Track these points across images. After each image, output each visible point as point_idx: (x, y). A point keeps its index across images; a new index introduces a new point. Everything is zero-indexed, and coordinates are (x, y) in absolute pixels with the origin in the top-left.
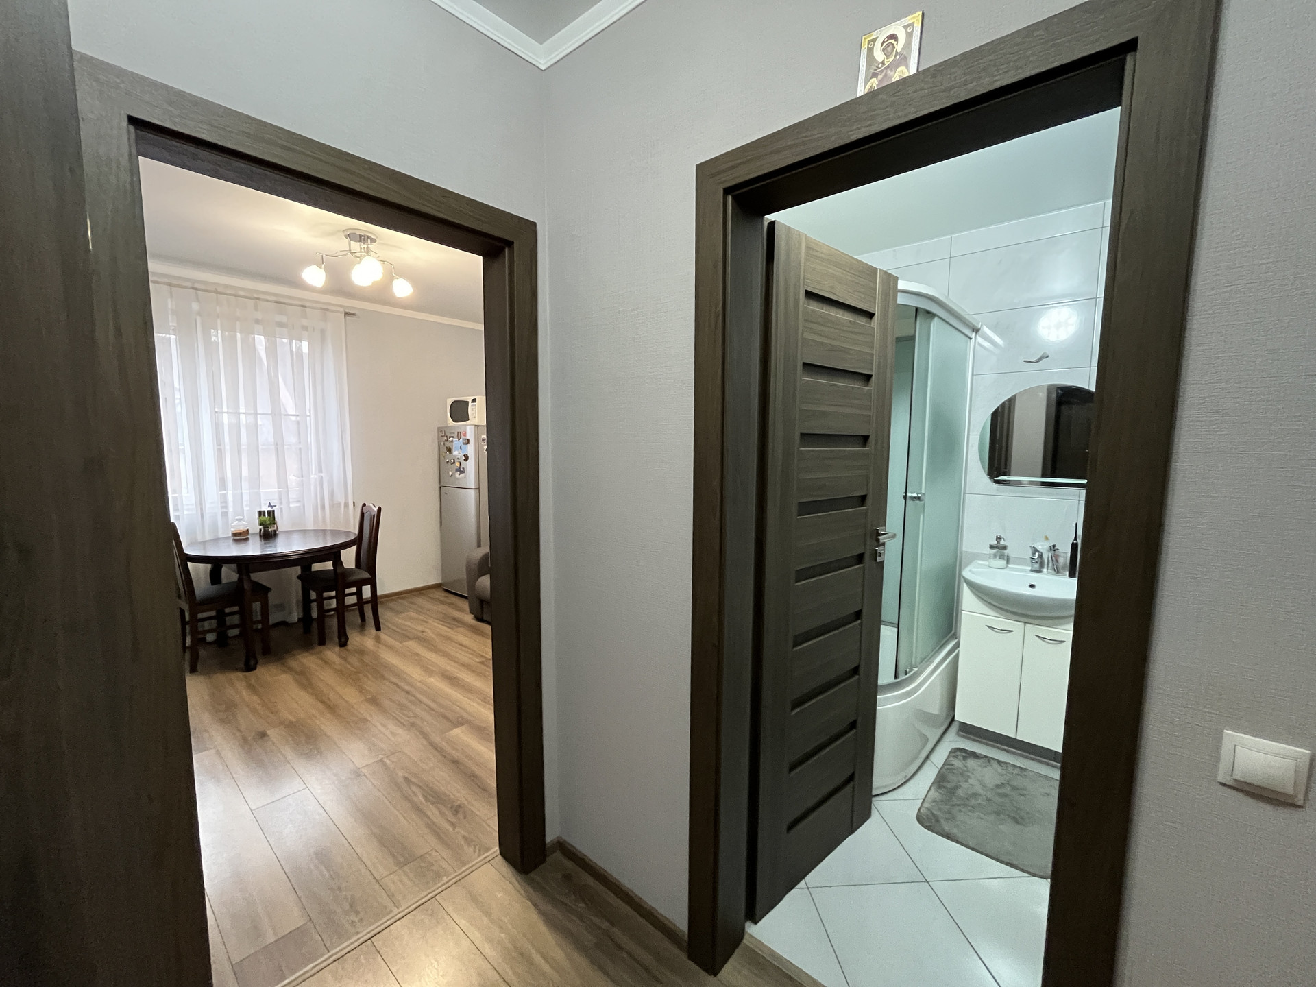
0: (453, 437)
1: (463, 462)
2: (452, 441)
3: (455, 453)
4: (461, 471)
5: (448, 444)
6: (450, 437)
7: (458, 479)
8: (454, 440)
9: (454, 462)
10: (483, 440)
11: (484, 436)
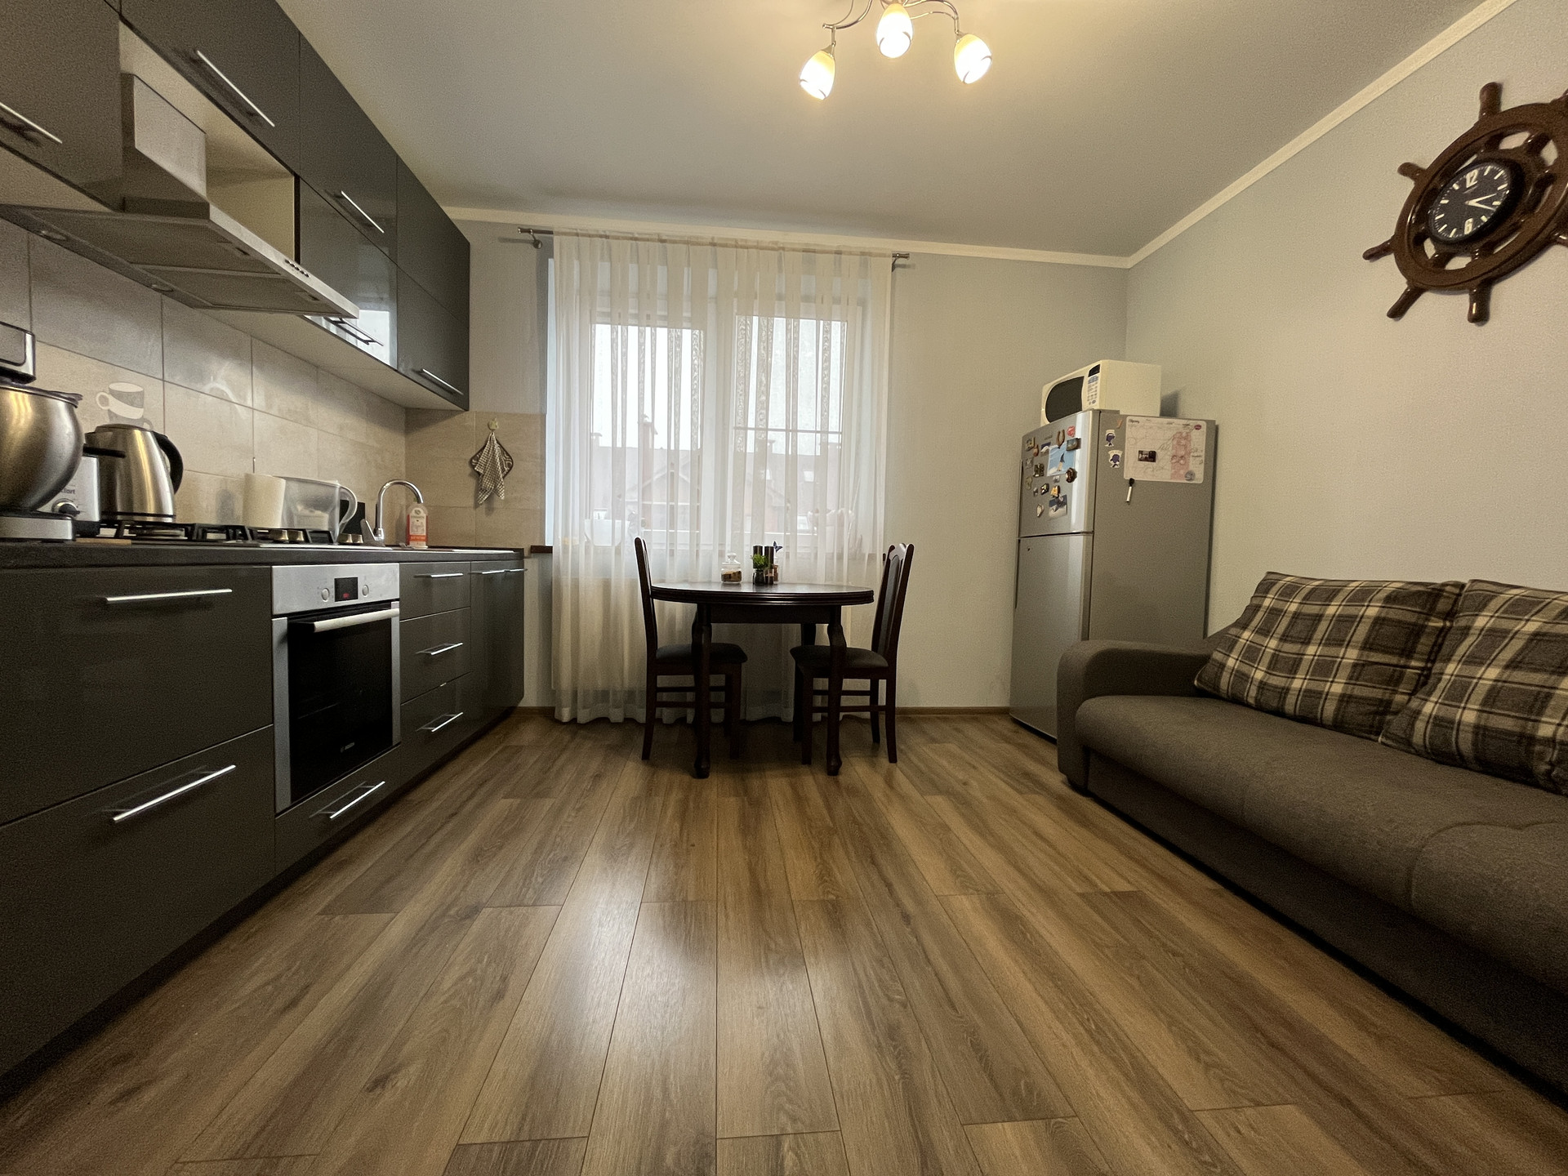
0: (1049, 444)
1: (1064, 484)
2: (1047, 451)
3: (1051, 472)
4: (1061, 502)
5: (1038, 461)
6: (1043, 446)
7: (1051, 519)
8: (1050, 448)
9: (1047, 490)
10: (1109, 438)
11: (1111, 432)
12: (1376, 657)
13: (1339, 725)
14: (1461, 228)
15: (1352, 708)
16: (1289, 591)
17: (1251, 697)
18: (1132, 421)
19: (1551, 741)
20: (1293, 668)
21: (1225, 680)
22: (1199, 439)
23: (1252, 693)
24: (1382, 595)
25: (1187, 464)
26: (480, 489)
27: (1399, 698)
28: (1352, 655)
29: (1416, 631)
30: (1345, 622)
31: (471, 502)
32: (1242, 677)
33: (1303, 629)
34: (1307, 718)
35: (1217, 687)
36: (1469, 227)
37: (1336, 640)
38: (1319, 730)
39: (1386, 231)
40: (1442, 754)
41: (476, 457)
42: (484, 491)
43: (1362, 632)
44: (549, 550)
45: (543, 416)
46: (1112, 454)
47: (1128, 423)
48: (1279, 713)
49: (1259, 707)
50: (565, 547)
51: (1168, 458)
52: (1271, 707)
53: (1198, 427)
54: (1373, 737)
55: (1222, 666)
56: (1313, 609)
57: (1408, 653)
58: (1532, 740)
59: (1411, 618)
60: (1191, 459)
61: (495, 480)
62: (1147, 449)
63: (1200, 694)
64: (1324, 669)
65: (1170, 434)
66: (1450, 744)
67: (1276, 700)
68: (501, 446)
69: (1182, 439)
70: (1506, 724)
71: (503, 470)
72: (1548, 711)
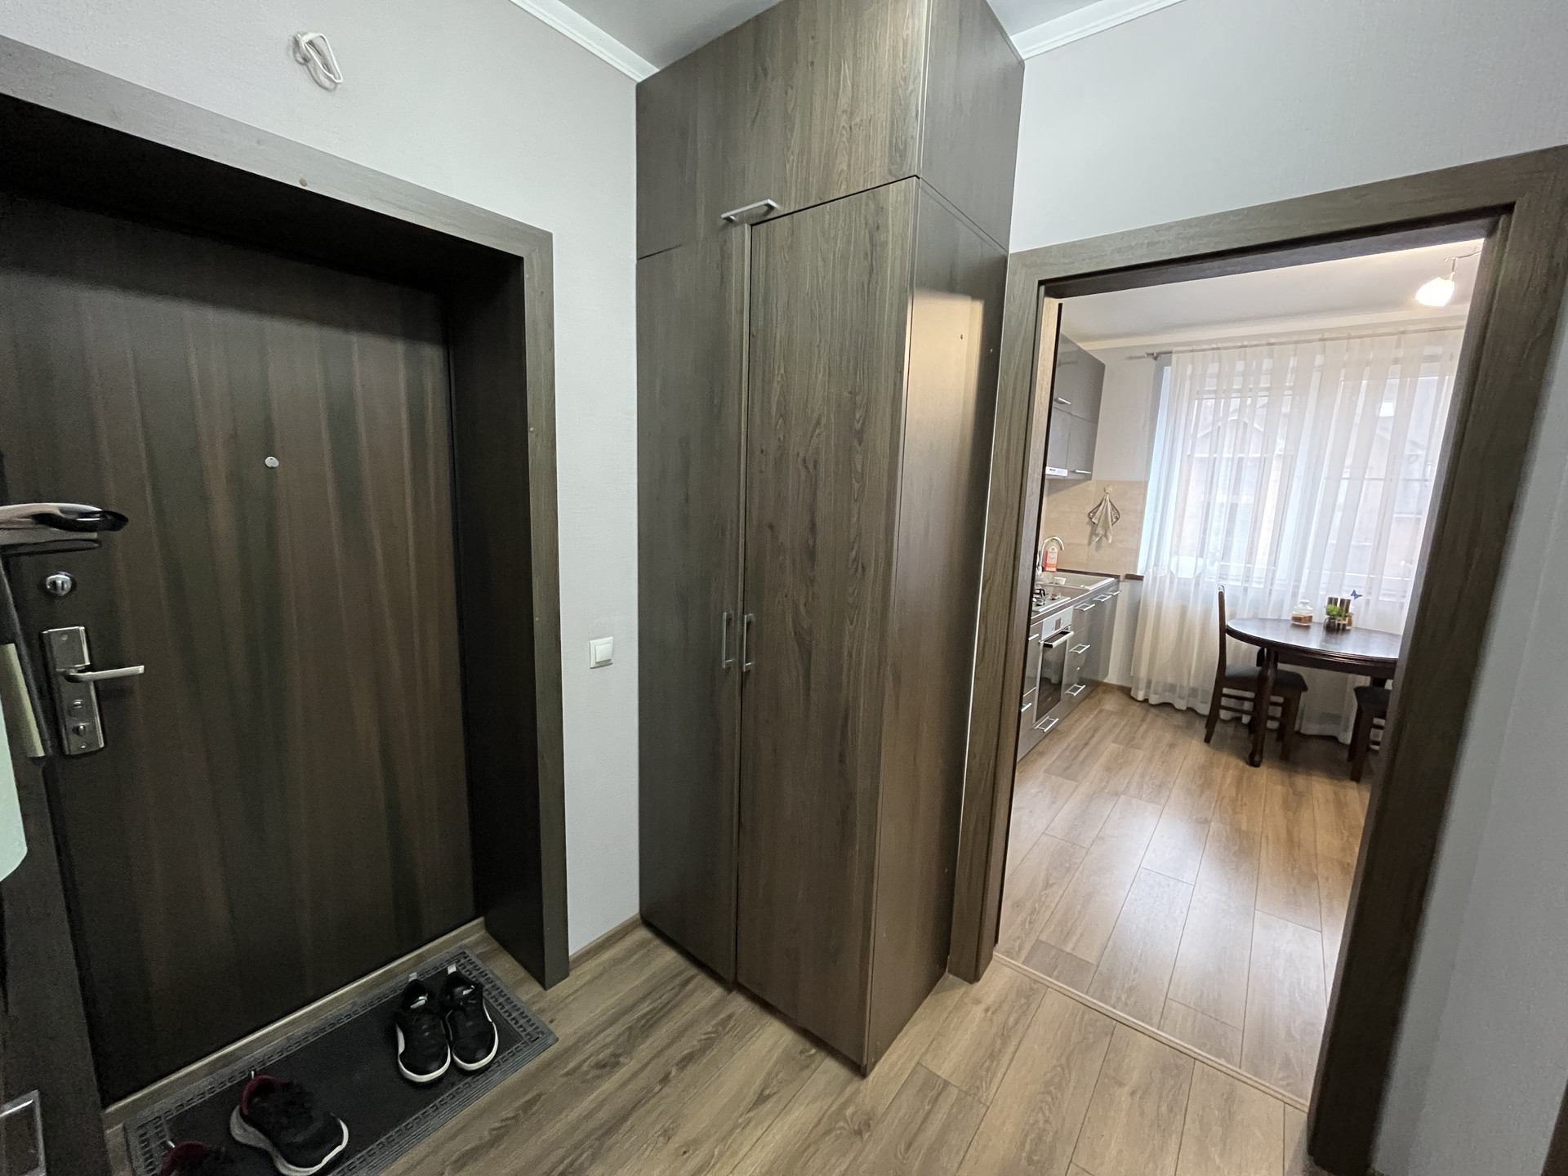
26: (1093, 533)
31: (1086, 542)
41: (1094, 511)
42: (1097, 535)
44: (1140, 578)
45: (1146, 484)
50: (1155, 579)
61: (1106, 529)
68: (1112, 504)
71: (1112, 520)
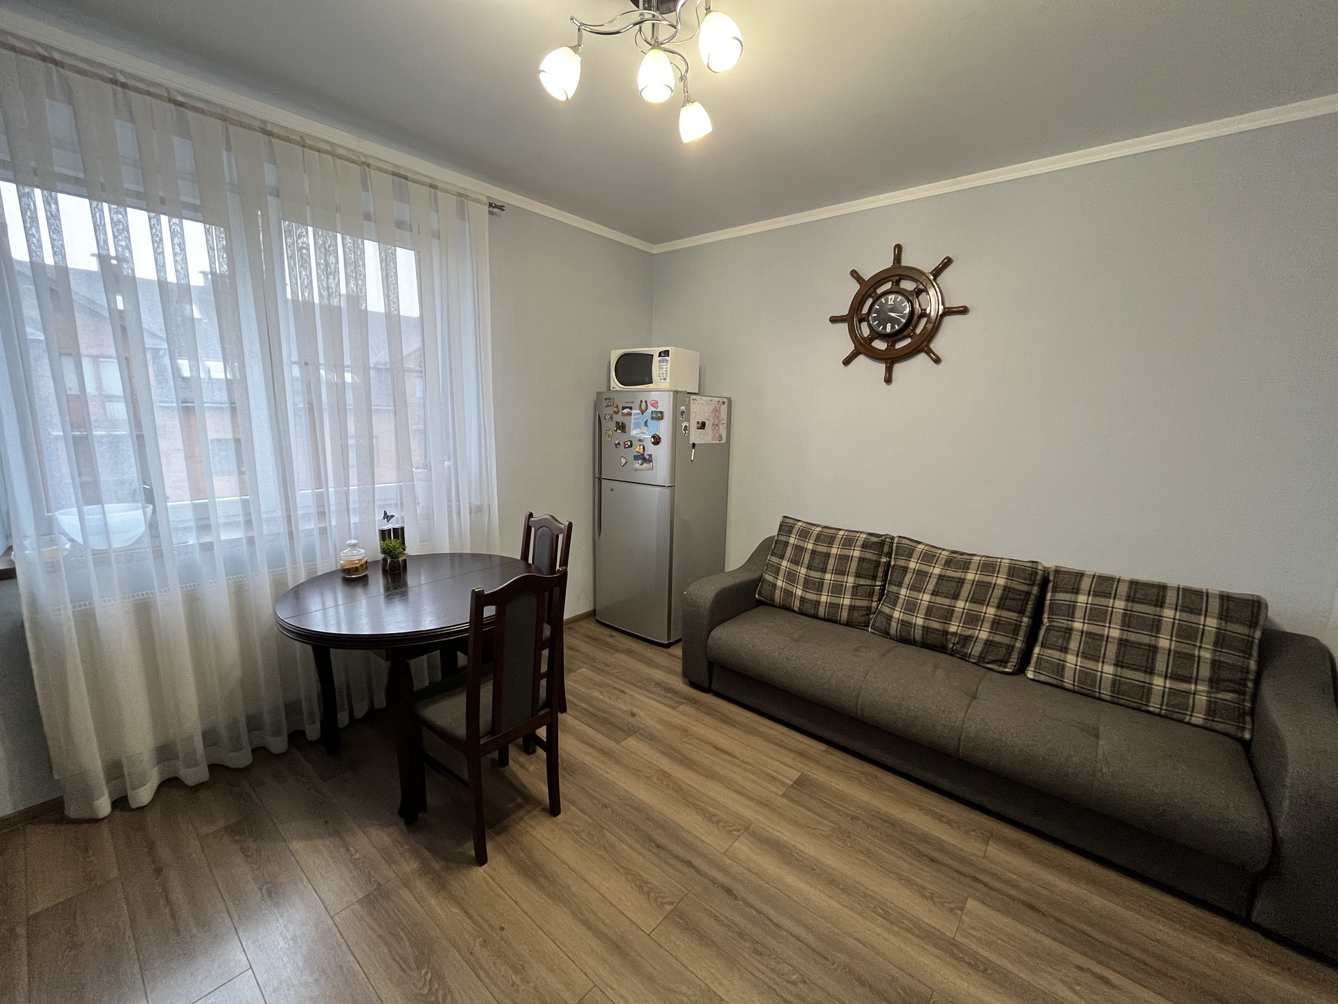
0: (628, 408)
1: (648, 445)
2: (629, 414)
3: (634, 432)
4: (646, 459)
5: (618, 418)
6: (624, 408)
7: (636, 470)
8: (633, 412)
9: (631, 446)
10: (682, 413)
11: (683, 408)
12: (862, 582)
13: (849, 624)
14: (885, 328)
15: (856, 614)
16: (804, 534)
17: (796, 607)
18: (693, 400)
19: (955, 634)
20: (819, 587)
21: (778, 596)
22: (724, 409)
23: (796, 604)
24: (860, 543)
25: (719, 430)
27: (874, 604)
28: (851, 580)
29: (877, 564)
30: (844, 559)
32: (789, 594)
33: (819, 562)
34: (831, 620)
35: (773, 600)
36: (888, 329)
37: (841, 572)
38: (837, 626)
39: (845, 311)
40: (905, 639)
43: (854, 566)
44: (6, 574)
46: (684, 424)
47: (692, 401)
48: (815, 617)
49: (801, 613)
51: (711, 425)
52: (809, 612)
53: (724, 403)
54: (866, 628)
55: (774, 585)
56: (822, 549)
57: (874, 578)
58: (946, 633)
59: (875, 558)
60: (721, 426)
62: (701, 421)
63: (760, 603)
64: (837, 589)
65: (711, 408)
66: (910, 635)
67: (813, 610)
69: (716, 411)
70: (935, 625)
72: (954, 619)
